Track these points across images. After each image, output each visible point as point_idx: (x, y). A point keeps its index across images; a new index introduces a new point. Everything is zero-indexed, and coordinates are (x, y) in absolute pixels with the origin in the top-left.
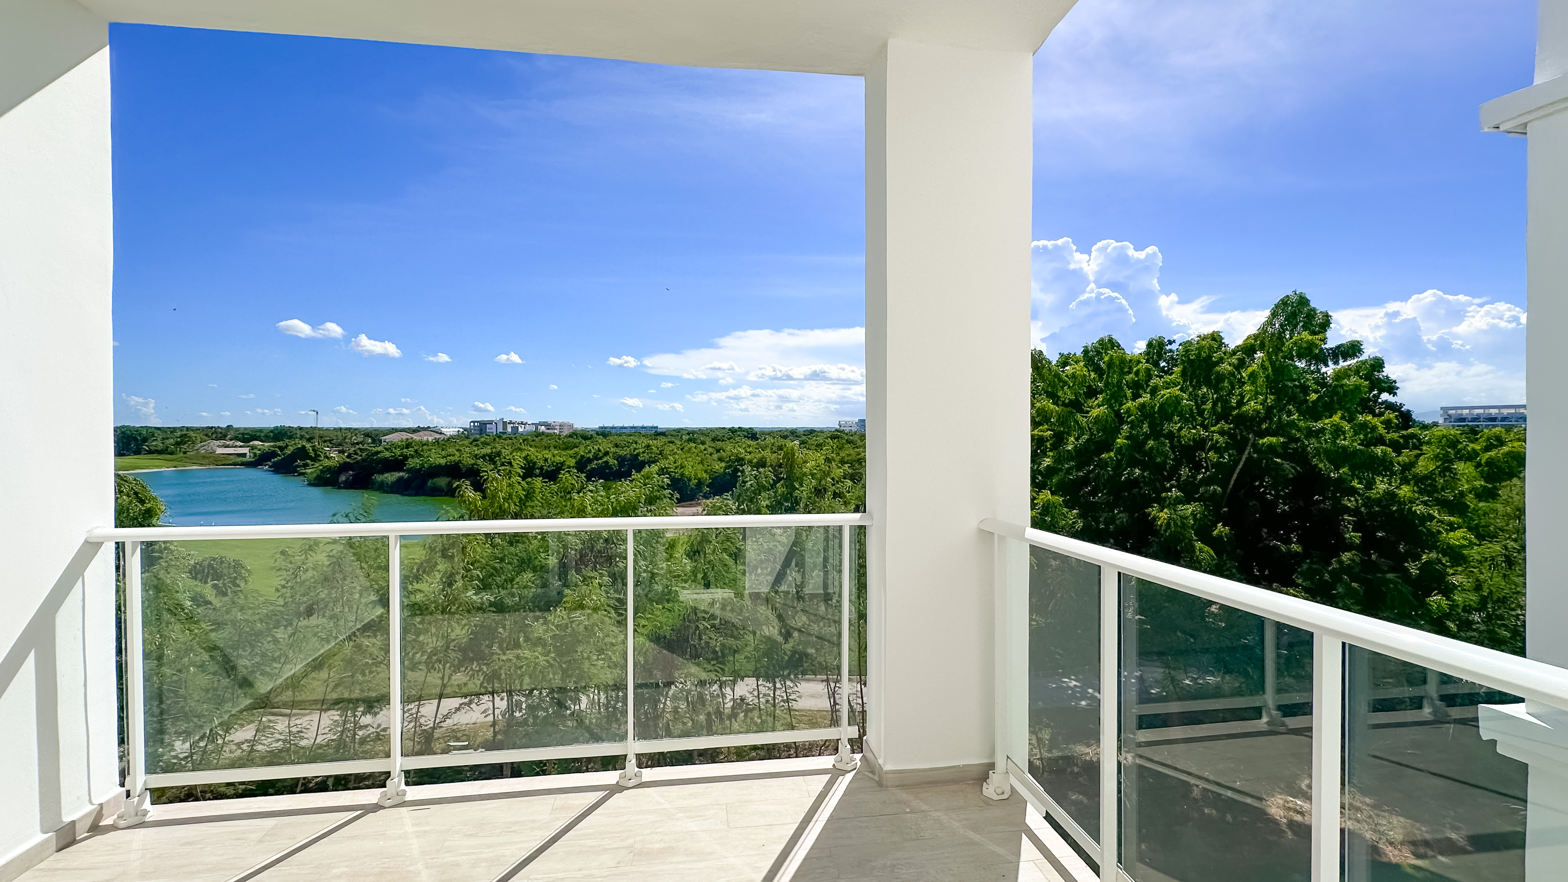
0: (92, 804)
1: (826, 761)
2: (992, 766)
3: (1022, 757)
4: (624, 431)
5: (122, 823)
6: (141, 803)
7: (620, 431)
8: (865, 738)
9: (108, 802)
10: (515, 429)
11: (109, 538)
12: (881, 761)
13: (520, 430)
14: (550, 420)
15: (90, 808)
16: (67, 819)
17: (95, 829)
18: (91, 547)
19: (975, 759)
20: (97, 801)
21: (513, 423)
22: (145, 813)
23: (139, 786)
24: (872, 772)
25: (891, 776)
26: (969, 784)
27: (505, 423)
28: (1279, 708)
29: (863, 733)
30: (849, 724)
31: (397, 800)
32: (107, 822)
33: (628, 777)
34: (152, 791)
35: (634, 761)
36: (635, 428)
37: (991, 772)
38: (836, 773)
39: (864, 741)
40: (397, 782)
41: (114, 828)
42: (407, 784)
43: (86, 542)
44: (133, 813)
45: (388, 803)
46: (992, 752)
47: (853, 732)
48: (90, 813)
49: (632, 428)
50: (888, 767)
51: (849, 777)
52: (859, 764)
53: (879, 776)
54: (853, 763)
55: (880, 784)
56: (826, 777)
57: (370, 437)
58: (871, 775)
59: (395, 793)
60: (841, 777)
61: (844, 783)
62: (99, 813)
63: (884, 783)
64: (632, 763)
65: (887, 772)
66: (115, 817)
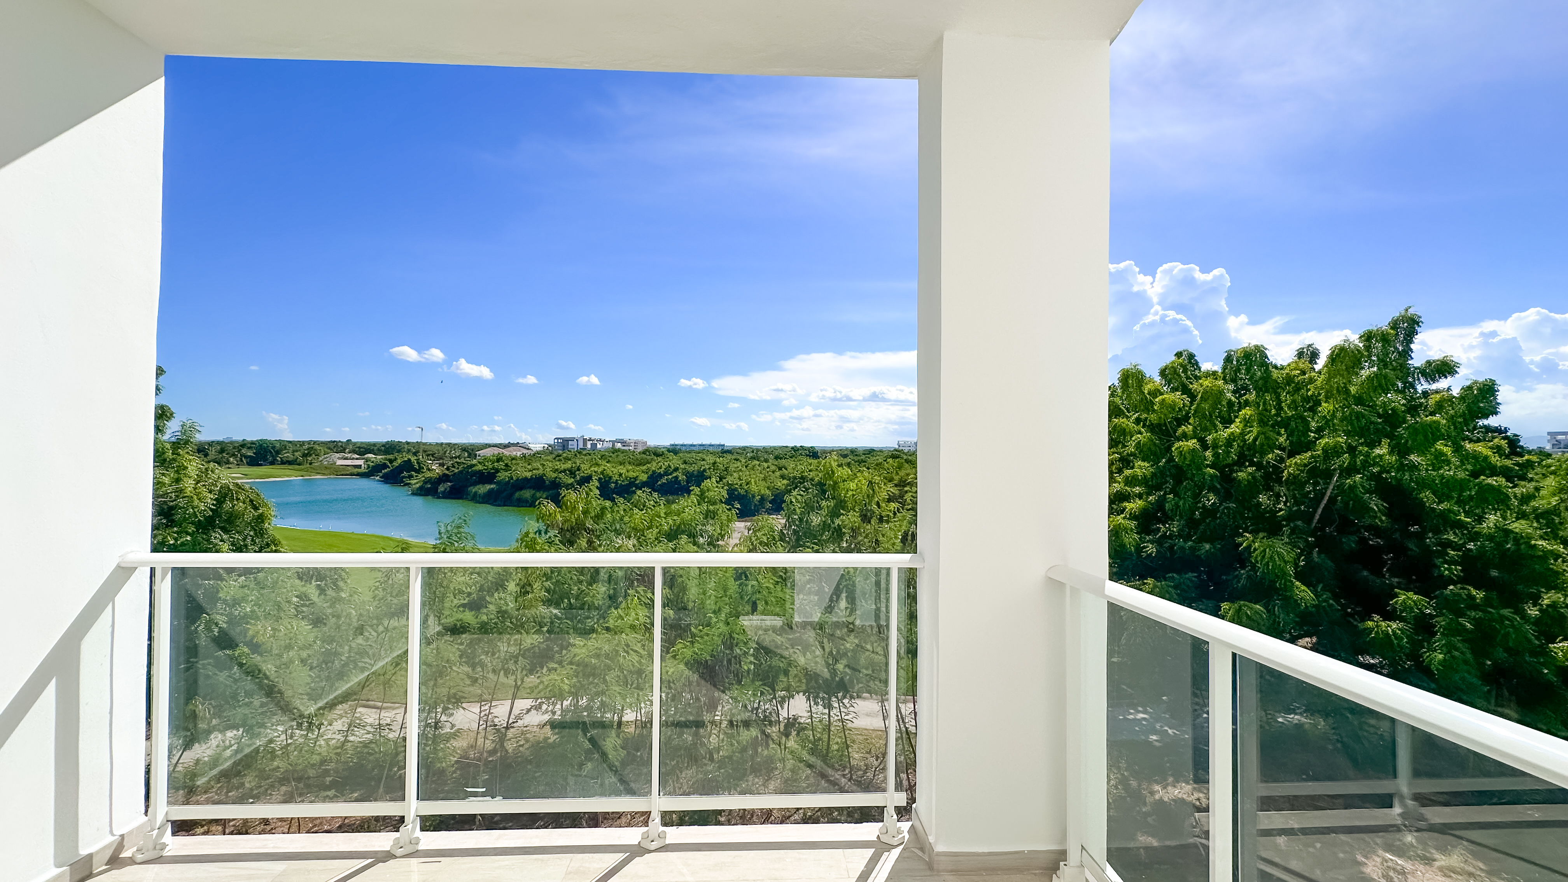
0: (113, 835)
1: (868, 831)
2: (1062, 855)
3: (1099, 845)
4: (693, 448)
5: (139, 857)
6: (161, 835)
7: (690, 449)
8: (914, 806)
9: (131, 833)
10: (594, 446)
11: (143, 564)
12: (931, 839)
13: (599, 446)
14: (626, 438)
15: (110, 839)
16: (84, 851)
17: (115, 861)
18: (124, 572)
19: (1044, 845)
20: (118, 832)
21: (592, 440)
22: (164, 846)
23: (160, 818)
24: (922, 849)
25: (942, 858)
26: (1035, 874)
27: (585, 440)
28: (1417, 797)
29: (912, 800)
30: (897, 790)
31: (409, 849)
32: (126, 854)
33: (650, 839)
34: (173, 823)
35: (658, 820)
36: (703, 445)
37: (1062, 863)
38: (881, 847)
39: (913, 810)
40: (412, 828)
41: (132, 861)
42: (423, 829)
43: (119, 567)
44: (151, 846)
45: (399, 852)
46: (1063, 836)
47: (901, 799)
48: (111, 844)
49: (701, 445)
50: (939, 848)
51: (896, 853)
52: (907, 836)
53: (930, 857)
54: (900, 836)
55: (930, 866)
56: (869, 852)
57: (468, 452)
58: (920, 853)
59: (408, 841)
60: (886, 854)
61: (890, 859)
62: (120, 846)
63: (935, 866)
64: (656, 819)
65: (939, 854)
66: (135, 849)
